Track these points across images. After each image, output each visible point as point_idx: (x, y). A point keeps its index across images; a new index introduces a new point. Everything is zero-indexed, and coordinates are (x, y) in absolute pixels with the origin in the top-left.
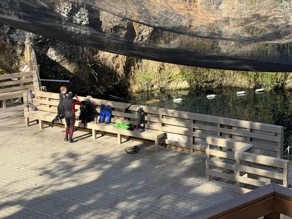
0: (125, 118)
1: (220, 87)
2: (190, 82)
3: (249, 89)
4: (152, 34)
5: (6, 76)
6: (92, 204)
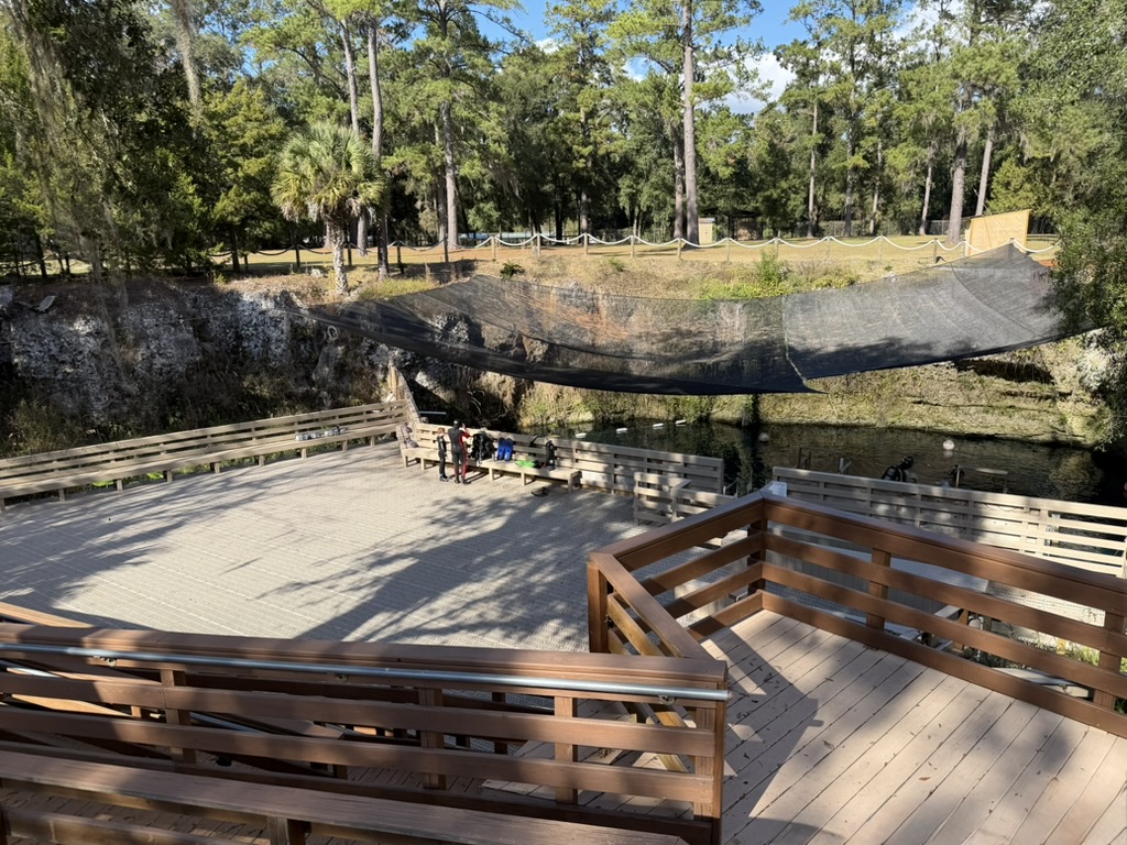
0: (530, 454)
1: (632, 419)
2: (595, 412)
3: (667, 421)
4: (546, 353)
5: (365, 407)
6: (501, 555)
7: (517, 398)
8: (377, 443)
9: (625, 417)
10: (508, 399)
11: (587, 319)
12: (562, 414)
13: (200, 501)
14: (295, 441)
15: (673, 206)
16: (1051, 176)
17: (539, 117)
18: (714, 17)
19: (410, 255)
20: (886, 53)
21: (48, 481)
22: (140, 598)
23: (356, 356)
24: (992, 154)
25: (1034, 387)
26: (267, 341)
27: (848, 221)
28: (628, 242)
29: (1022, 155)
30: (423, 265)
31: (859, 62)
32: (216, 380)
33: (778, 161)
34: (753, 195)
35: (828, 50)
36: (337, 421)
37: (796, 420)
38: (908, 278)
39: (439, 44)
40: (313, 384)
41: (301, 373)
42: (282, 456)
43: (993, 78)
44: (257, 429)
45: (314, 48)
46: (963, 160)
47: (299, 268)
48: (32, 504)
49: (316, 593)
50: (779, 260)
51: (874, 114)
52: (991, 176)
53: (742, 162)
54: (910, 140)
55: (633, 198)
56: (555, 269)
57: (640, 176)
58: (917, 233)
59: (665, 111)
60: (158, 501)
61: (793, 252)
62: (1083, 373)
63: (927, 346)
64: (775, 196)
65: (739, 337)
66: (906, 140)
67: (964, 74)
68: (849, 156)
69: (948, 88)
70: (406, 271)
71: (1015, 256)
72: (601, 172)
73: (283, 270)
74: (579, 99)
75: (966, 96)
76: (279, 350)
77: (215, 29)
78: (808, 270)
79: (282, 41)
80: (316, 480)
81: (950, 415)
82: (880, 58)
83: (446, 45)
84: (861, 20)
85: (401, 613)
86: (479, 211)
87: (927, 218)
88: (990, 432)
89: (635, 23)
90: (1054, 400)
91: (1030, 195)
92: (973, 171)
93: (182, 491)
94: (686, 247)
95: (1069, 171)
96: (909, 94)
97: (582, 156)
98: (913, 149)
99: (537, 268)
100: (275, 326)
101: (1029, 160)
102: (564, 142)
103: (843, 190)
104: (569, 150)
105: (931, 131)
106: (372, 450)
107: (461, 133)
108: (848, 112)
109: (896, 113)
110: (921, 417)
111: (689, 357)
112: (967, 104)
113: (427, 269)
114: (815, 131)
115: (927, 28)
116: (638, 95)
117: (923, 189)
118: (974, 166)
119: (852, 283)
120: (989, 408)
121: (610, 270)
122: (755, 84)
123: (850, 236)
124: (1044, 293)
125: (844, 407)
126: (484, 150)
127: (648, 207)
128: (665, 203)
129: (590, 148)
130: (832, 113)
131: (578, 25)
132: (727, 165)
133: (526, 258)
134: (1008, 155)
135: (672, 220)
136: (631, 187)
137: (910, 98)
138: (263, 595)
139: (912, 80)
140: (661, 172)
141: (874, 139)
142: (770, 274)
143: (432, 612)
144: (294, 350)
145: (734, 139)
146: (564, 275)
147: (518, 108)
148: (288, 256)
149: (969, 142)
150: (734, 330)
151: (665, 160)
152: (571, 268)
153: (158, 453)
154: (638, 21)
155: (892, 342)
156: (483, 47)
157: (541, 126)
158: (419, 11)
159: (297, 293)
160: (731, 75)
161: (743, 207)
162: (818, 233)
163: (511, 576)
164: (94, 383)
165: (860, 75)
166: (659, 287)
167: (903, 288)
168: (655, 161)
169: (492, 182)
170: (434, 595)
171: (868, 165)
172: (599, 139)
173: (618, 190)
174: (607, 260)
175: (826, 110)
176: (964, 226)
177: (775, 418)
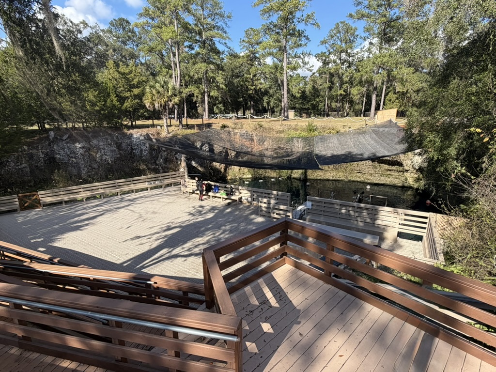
0: (224, 190)
1: (265, 177)
2: (252, 175)
3: (276, 178)
4: (236, 154)
5: (174, 173)
6: (211, 227)
7: (225, 170)
8: (174, 186)
9: (262, 176)
10: (222, 170)
11: (249, 143)
12: (241, 176)
13: (111, 206)
14: (146, 185)
15: (281, 106)
16: (405, 98)
17: (238, 77)
18: (295, 43)
19: (191, 122)
20: (352, 56)
21: (59, 198)
22: (82, 241)
23: (171, 155)
24: (386, 90)
25: (397, 168)
26: (142, 150)
27: (338, 112)
28: (264, 118)
29: (395, 90)
30: (194, 125)
31: (342, 59)
32: (124, 163)
33: (316, 92)
34: (308, 103)
35: (333, 55)
36: (161, 178)
37: (319, 178)
38: (356, 131)
39: (202, 51)
40: (157, 165)
41: (153, 161)
42: (143, 190)
43: (386, 64)
44: (133, 181)
45: (162, 53)
46: (375, 92)
47: (153, 126)
48: (53, 206)
49: (144, 240)
50: (313, 125)
51: (347, 76)
52: (385, 97)
53: (304, 92)
54: (359, 85)
55: (268, 103)
56: (239, 126)
57: (271, 96)
58: (360, 116)
59: (278, 75)
60: (97, 206)
61: (318, 122)
62: (413, 163)
63: (362, 155)
64: (315, 103)
65: (300, 150)
66: (357, 85)
67: (377, 63)
68: (339, 90)
69: (371, 67)
70: (188, 127)
71: (392, 124)
72: (258, 95)
73: (147, 126)
74: (251, 71)
75: (377, 70)
76: (146, 153)
77: (131, 46)
78: (323, 128)
79: (151, 50)
80: (152, 199)
81: (369, 177)
82: (349, 57)
83: (205, 51)
84: (343, 45)
85: (172, 249)
86: (217, 107)
87: (364, 111)
88: (382, 182)
89: (267, 44)
90: (404, 172)
91: (398, 104)
92: (379, 96)
93: (106, 202)
94: (284, 120)
95: (411, 96)
96: (359, 70)
97: (251, 89)
98: (359, 88)
99: (233, 126)
100: (144, 145)
101: (398, 92)
102: (246, 85)
103: (337, 102)
104: (247, 87)
105: (365, 82)
106: (173, 188)
107: (211, 81)
108: (339, 76)
109: (355, 76)
110: (359, 177)
111: (283, 156)
112: (377, 73)
113: (195, 126)
114: (328, 82)
115: (365, 48)
116: (270, 69)
117: (363, 101)
118: (379, 93)
119: (338, 132)
120: (382, 175)
121: (258, 127)
122: (308, 66)
123: (339, 117)
124: (401, 137)
125: (335, 174)
126: (218, 87)
127: (273, 106)
128: (279, 105)
129: (254, 87)
130: (333, 76)
131: (250, 46)
132: (298, 93)
133: (229, 123)
134: (391, 91)
135: (281, 111)
136: (268, 100)
137: (359, 71)
138: (126, 241)
139: (360, 65)
140: (277, 95)
141: (347, 85)
142: (311, 129)
143: (183, 248)
144: (151, 153)
145: (301, 84)
146: (242, 128)
147: (230, 74)
148: (150, 122)
149: (378, 86)
150: (299, 147)
151: (279, 91)
152: (244, 126)
153: (98, 189)
154: (269, 44)
155: (350, 153)
156: (218, 53)
157: (238, 79)
158: (196, 40)
159: (152, 134)
160: (300, 63)
161: (304, 107)
162: (328, 115)
163: (213, 235)
164: (82, 164)
165: (343, 64)
166: (274, 133)
167: (354, 134)
168: (276, 91)
169: (221, 98)
170: (185, 242)
171: (345, 94)
172: (257, 84)
173: (263, 101)
174: (257, 123)
175: (332, 75)
176: (375, 114)
177: (312, 177)
